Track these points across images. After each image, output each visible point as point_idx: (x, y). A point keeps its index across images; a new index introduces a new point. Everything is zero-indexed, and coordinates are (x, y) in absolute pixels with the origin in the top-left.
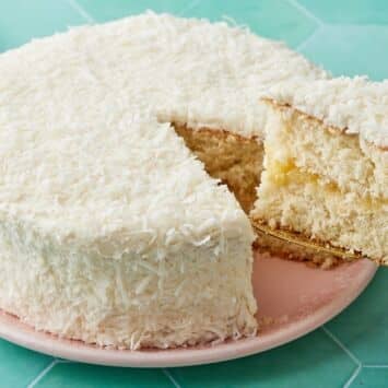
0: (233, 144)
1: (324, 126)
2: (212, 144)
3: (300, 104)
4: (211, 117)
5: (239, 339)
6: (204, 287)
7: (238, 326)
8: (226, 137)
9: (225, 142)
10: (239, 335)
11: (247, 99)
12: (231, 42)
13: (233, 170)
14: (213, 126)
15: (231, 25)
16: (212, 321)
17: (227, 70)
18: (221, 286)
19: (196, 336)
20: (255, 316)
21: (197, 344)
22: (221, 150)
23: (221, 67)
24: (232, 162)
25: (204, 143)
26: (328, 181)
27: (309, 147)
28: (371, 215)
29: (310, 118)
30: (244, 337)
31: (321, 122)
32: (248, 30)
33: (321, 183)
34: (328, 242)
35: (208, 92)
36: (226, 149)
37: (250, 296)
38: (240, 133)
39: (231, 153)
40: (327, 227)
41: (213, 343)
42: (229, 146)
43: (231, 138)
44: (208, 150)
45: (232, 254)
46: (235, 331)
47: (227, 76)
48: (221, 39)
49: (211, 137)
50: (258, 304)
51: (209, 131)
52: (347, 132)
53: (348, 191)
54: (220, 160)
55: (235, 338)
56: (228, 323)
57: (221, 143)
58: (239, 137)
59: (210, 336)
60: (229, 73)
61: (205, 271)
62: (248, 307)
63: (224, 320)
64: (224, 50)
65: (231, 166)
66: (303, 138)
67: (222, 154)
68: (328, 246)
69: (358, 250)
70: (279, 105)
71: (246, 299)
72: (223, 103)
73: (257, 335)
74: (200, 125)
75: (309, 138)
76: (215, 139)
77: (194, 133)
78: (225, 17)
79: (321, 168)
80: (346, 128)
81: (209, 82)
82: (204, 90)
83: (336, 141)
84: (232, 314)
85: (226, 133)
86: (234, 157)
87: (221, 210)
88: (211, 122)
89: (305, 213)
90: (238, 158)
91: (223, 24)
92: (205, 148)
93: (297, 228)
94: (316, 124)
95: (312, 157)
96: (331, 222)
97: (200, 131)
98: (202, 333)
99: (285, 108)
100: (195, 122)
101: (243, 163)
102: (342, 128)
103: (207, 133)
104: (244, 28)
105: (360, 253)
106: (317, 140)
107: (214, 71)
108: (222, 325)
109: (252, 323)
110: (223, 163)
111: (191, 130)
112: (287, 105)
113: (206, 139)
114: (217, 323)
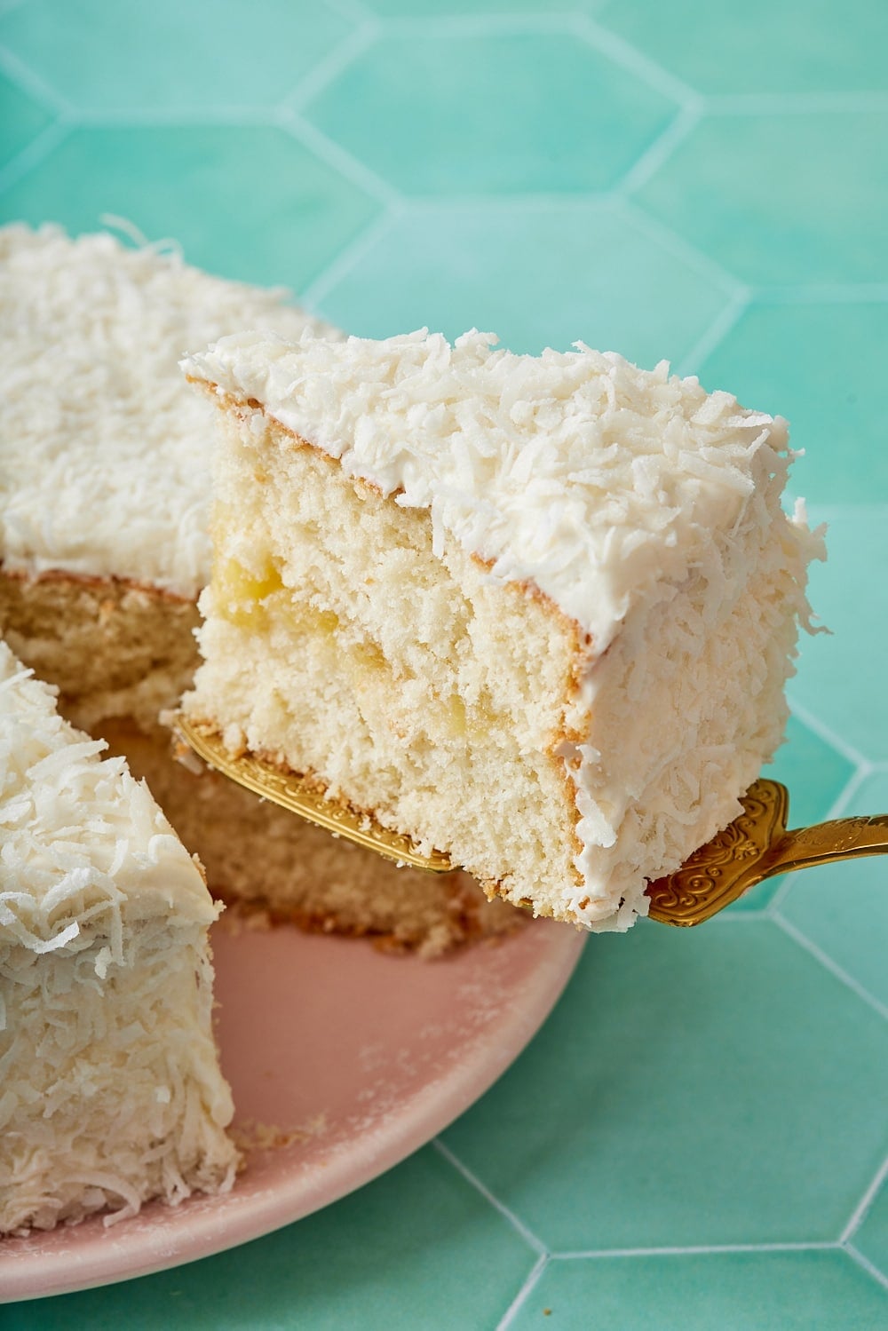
0: (142, 616)
1: (343, 476)
2: (80, 616)
3: (284, 403)
4: (75, 539)
5: (185, 1202)
6: (72, 1063)
7: (177, 1163)
8: (122, 595)
9: (118, 608)
10: (184, 1191)
11: (178, 480)
12: (129, 301)
13: (146, 687)
14: (79, 566)
15: (126, 242)
16: (101, 1155)
17: (120, 387)
18: (123, 1057)
19: (57, 1204)
20: (227, 1129)
21: (61, 1223)
22: (110, 634)
23: (100, 376)
24: (145, 664)
25: (59, 614)
26: (360, 639)
27: (310, 531)
28: (469, 752)
29: (307, 447)
30: (197, 1194)
31: (336, 463)
32: (176, 259)
33: (344, 642)
34: (371, 814)
35: (63, 458)
36: (123, 631)
37: (211, 1075)
38: (159, 583)
39: (138, 642)
40: (366, 770)
41: (108, 1220)
42: (131, 621)
43: (137, 600)
44: (70, 635)
45: (152, 961)
46: (172, 1178)
47: (119, 404)
48: (99, 289)
49: (77, 596)
50: (235, 1096)
51: (72, 579)
52: (400, 499)
53: (408, 674)
54: (109, 662)
55: (175, 1201)
56: (150, 1156)
57: (106, 615)
58: (160, 592)
59: (98, 1200)
60: (124, 394)
61: (72, 1016)
62: (206, 1109)
63: (139, 1150)
64: (108, 323)
65: (143, 676)
66: (295, 505)
67: (111, 644)
68: (366, 824)
69: (442, 848)
70: (231, 401)
71: (200, 1086)
72: (106, 492)
73: (236, 1187)
74: (43, 565)
75: (309, 507)
76: (88, 603)
77: (26, 588)
78: (110, 219)
79: (345, 599)
80: (400, 490)
81: (64, 427)
82: (52, 455)
83: (374, 522)
84: (159, 1133)
85: (121, 584)
86: (146, 651)
87: (111, 839)
88: (74, 552)
89: (310, 719)
90: (158, 655)
91: (105, 244)
92: (61, 628)
93: (295, 763)
94: (323, 467)
95: (321, 561)
96: (376, 756)
97: (44, 581)
98: (74, 1194)
99: (247, 410)
100: (28, 554)
101: (174, 667)
102: (387, 486)
103: (65, 587)
104: (166, 251)
105: (447, 855)
106: (327, 515)
107: (80, 392)
108: (133, 1166)
109: (220, 1151)
110: (116, 668)
111: (17, 578)
112: (254, 403)
113: (62, 602)
114: (117, 1158)
